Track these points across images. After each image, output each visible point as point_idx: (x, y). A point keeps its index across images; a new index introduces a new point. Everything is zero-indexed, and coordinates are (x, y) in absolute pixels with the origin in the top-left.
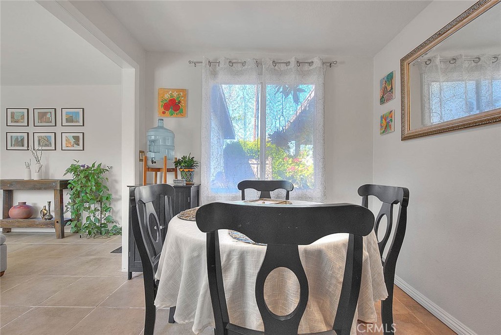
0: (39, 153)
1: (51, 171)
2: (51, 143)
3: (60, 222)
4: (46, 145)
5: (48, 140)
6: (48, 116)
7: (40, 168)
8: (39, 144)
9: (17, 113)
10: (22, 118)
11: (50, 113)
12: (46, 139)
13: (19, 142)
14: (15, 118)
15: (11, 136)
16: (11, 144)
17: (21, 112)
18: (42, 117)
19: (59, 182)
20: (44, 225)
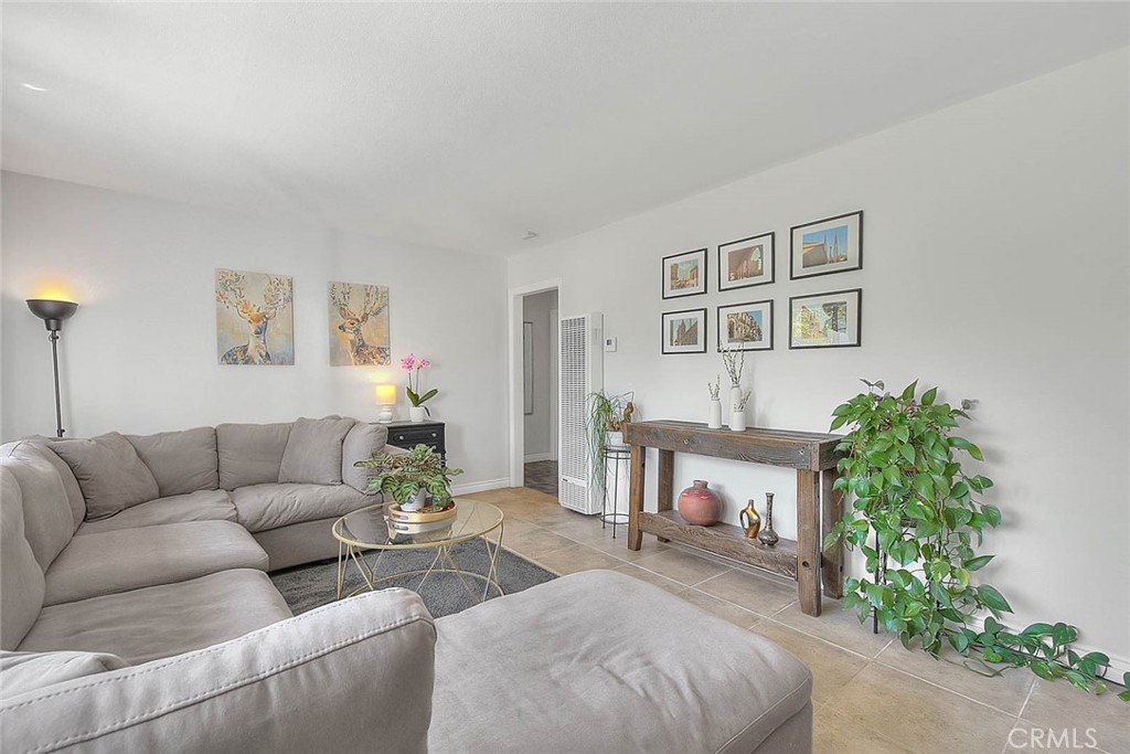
2: (759, 331)
4: (751, 339)
5: (752, 323)
6: (755, 256)
7: (744, 401)
8: (731, 334)
9: (682, 264)
10: (695, 275)
11: (761, 247)
12: (748, 320)
13: (687, 335)
14: (680, 278)
15: (672, 322)
16: (672, 340)
17: (689, 262)
18: (741, 262)
19: (817, 447)
20: (767, 562)
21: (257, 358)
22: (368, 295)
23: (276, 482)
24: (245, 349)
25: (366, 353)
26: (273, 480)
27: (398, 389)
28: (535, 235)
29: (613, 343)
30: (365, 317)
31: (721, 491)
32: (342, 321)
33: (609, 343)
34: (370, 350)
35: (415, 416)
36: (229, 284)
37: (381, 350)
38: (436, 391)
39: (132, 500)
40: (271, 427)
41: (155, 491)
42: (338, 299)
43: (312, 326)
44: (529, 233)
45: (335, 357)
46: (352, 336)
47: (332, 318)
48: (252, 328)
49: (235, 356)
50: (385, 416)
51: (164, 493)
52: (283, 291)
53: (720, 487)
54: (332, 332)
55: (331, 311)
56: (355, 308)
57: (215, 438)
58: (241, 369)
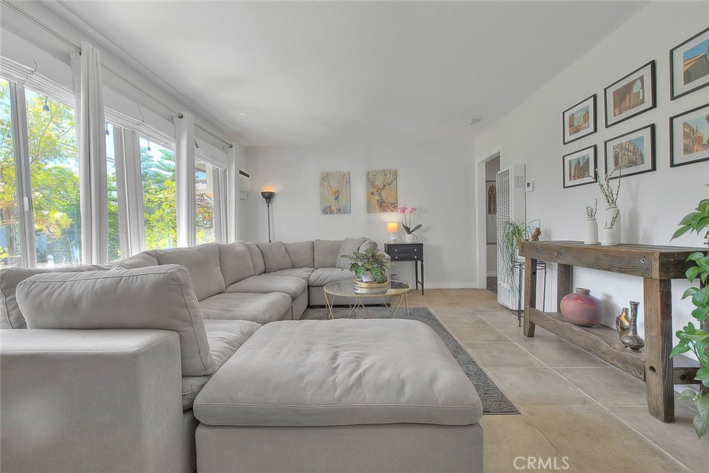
0: (614, 184)
1: (644, 225)
2: (642, 155)
3: (659, 369)
4: (633, 163)
5: (635, 149)
6: (636, 89)
7: (615, 219)
8: (616, 163)
9: (577, 113)
10: (586, 119)
11: (642, 79)
12: (631, 148)
13: (581, 169)
14: (576, 124)
15: (570, 161)
16: (570, 176)
17: (583, 109)
18: (623, 98)
19: (657, 256)
20: (619, 361)
21: (335, 211)
22: (385, 175)
23: (335, 267)
24: (330, 207)
25: (384, 206)
26: (334, 266)
27: (399, 224)
28: (478, 120)
29: (531, 185)
30: (384, 187)
31: (610, 301)
32: (372, 190)
33: (528, 186)
34: (387, 204)
35: (408, 239)
36: (325, 178)
37: (393, 204)
38: (421, 226)
39: (280, 267)
40: (335, 242)
41: (290, 266)
42: (371, 180)
43: (359, 193)
44: (472, 120)
45: (369, 209)
46: (377, 198)
47: (368, 189)
48: (333, 197)
49: (327, 211)
50: (392, 240)
51: (293, 267)
52: (345, 179)
53: (608, 297)
54: (368, 196)
55: (367, 185)
56: (379, 183)
57: (313, 245)
58: (329, 217)
